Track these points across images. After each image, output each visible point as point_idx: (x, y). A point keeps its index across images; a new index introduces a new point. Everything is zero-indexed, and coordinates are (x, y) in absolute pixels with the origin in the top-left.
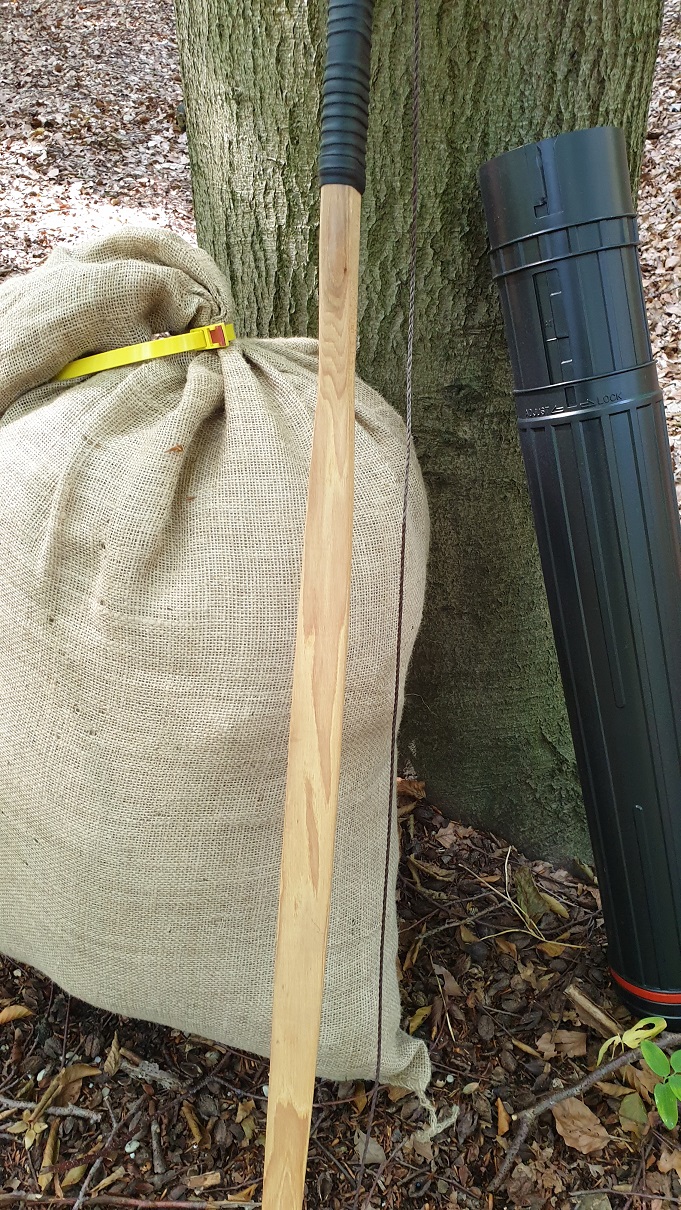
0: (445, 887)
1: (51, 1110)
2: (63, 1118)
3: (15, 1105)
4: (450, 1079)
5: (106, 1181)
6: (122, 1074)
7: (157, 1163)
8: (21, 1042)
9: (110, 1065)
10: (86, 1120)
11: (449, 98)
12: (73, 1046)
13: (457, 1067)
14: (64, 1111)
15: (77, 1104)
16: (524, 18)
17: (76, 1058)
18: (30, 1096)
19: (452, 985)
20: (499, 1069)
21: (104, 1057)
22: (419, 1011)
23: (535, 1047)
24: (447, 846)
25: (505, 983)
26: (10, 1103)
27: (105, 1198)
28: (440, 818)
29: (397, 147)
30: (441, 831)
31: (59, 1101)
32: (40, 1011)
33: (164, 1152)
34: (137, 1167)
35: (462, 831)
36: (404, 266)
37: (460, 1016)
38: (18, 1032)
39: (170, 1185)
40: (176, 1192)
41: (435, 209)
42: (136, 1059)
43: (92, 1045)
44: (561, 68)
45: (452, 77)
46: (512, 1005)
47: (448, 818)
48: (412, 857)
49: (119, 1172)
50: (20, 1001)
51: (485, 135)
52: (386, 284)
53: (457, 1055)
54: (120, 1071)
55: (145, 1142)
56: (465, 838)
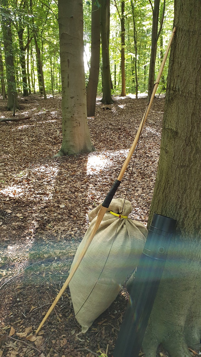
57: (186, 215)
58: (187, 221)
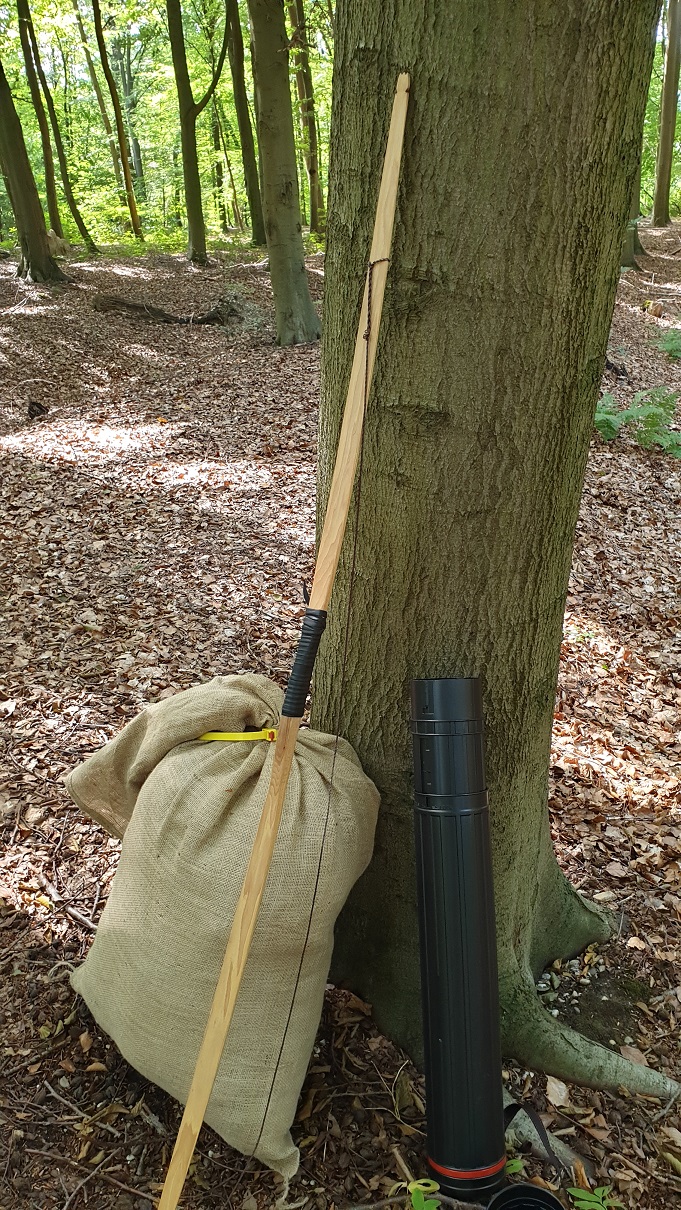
0: (359, 1073)
1: (98, 1123)
2: (102, 1129)
3: (82, 1114)
4: (312, 1183)
5: (111, 1169)
6: (139, 1118)
7: (139, 1169)
8: (96, 1084)
9: (135, 1110)
10: (112, 1135)
11: (407, 643)
12: (121, 1095)
13: (319, 1177)
14: (103, 1126)
15: (112, 1126)
16: (444, 618)
17: (121, 1102)
18: (90, 1113)
19: (336, 1130)
20: (342, 1187)
21: (134, 1105)
22: (310, 1137)
23: (368, 1182)
24: (373, 1049)
25: (368, 1139)
26: (80, 1112)
27: (107, 1177)
28: (375, 1031)
29: (383, 658)
30: (373, 1039)
31: (103, 1120)
32: (112, 1070)
33: (145, 1166)
34: (129, 1168)
35: (386, 1043)
36: (384, 709)
37: (334, 1149)
38: (97, 1078)
39: (142, 1183)
40: (143, 1188)
41: (399, 687)
42: (149, 1111)
43: (130, 1096)
44: (465, 638)
45: (409, 634)
46: (365, 1153)
47: (380, 1032)
48: (347, 1048)
49: (119, 1167)
50: (104, 1062)
51: (424, 660)
52: (374, 716)
53: (320, 1169)
54: (139, 1116)
55: (138, 1156)
56: (385, 1048)
57: (488, 654)
58: (493, 671)
